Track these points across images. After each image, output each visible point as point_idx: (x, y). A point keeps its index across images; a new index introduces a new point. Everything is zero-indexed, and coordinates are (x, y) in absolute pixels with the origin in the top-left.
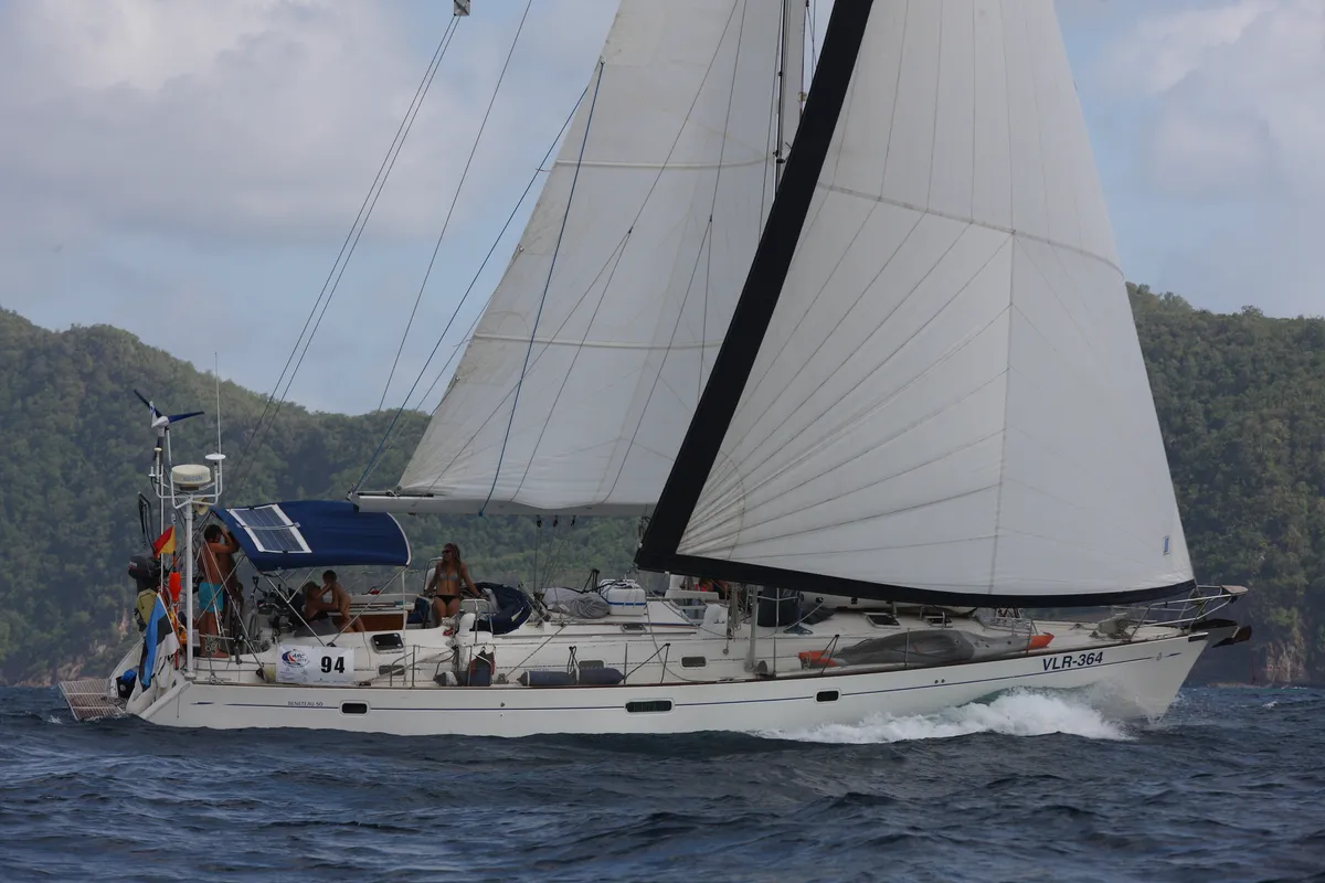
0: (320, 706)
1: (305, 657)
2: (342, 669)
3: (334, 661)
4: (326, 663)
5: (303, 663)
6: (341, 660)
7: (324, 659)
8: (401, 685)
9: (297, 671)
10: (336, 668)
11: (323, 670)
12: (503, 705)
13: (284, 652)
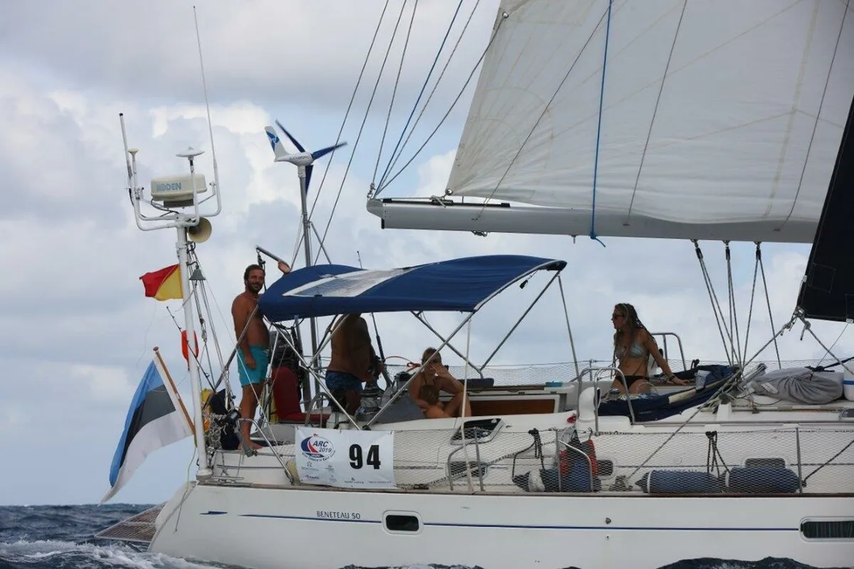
0: (357, 519)
1: (329, 446)
2: (376, 464)
3: (365, 451)
4: (355, 452)
5: (325, 454)
6: (375, 450)
7: (352, 448)
8: (465, 489)
9: (320, 465)
10: (369, 462)
11: (353, 465)
12: (608, 521)
13: (304, 438)
